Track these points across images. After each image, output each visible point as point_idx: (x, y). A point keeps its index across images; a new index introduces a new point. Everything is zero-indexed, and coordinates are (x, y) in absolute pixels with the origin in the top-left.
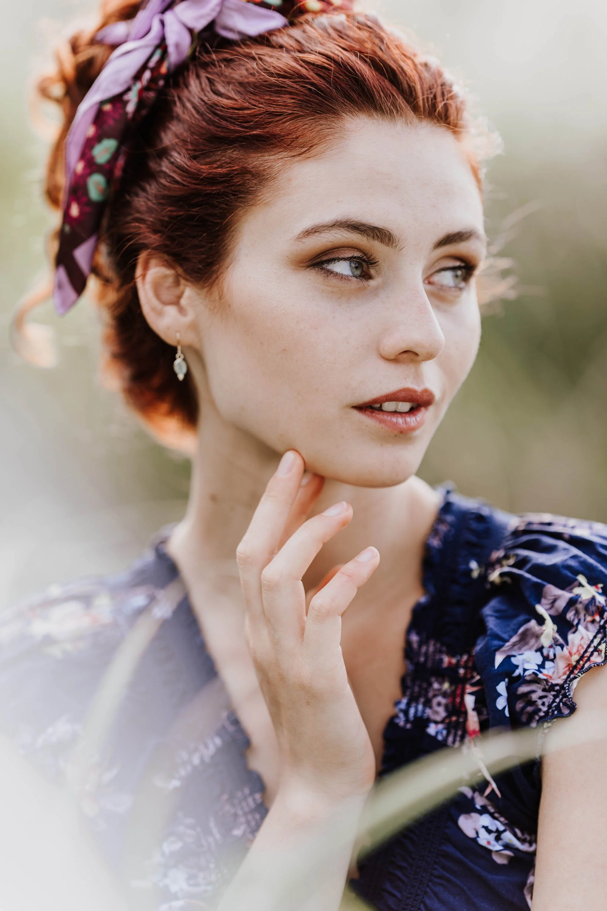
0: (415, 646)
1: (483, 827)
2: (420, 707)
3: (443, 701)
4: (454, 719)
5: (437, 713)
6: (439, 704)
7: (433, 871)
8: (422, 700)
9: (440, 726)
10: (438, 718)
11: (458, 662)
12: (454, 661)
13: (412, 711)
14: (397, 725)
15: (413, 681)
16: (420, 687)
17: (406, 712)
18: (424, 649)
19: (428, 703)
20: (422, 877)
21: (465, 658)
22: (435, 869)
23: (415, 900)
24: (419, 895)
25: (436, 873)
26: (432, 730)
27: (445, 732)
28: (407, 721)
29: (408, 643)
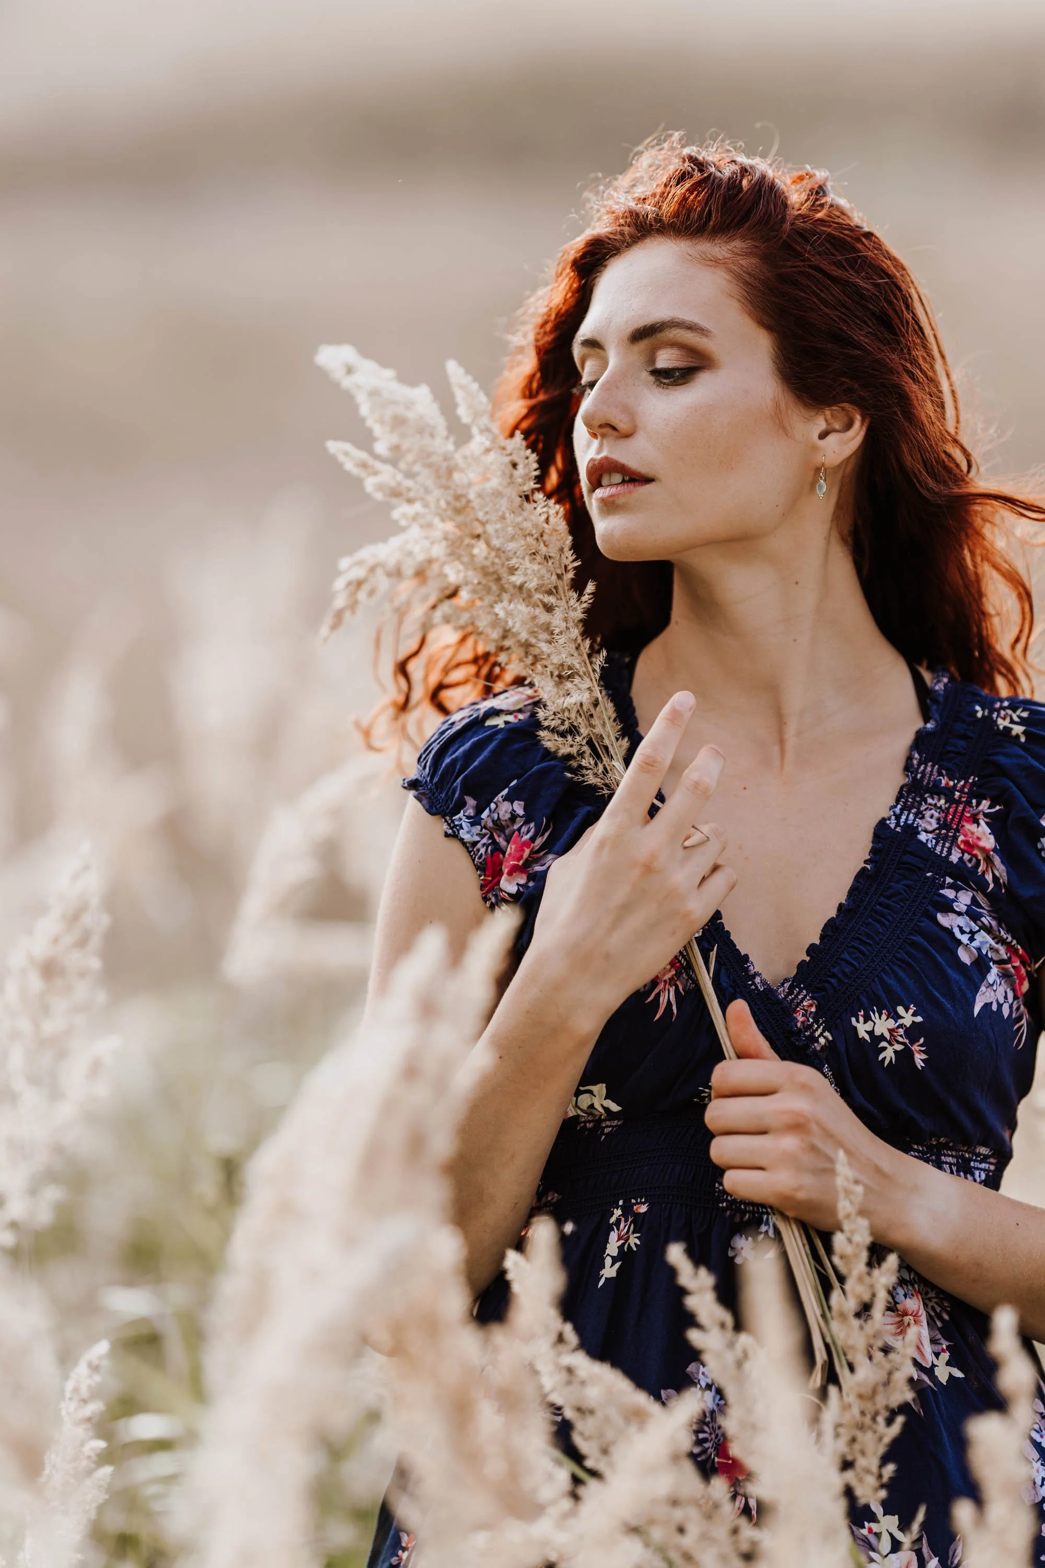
0: (915, 762)
1: (959, 926)
2: (911, 816)
3: (936, 815)
4: (944, 831)
5: (930, 823)
6: (932, 817)
7: (897, 954)
8: (914, 811)
9: (931, 836)
10: (930, 828)
11: (955, 785)
12: (951, 783)
13: (903, 818)
14: (888, 827)
15: (909, 792)
16: (913, 799)
17: (898, 817)
18: (922, 768)
19: (920, 815)
20: (885, 956)
21: (962, 783)
22: (899, 952)
23: (871, 973)
24: (876, 970)
25: (898, 956)
26: (923, 837)
27: (934, 841)
28: (898, 825)
29: (910, 758)
